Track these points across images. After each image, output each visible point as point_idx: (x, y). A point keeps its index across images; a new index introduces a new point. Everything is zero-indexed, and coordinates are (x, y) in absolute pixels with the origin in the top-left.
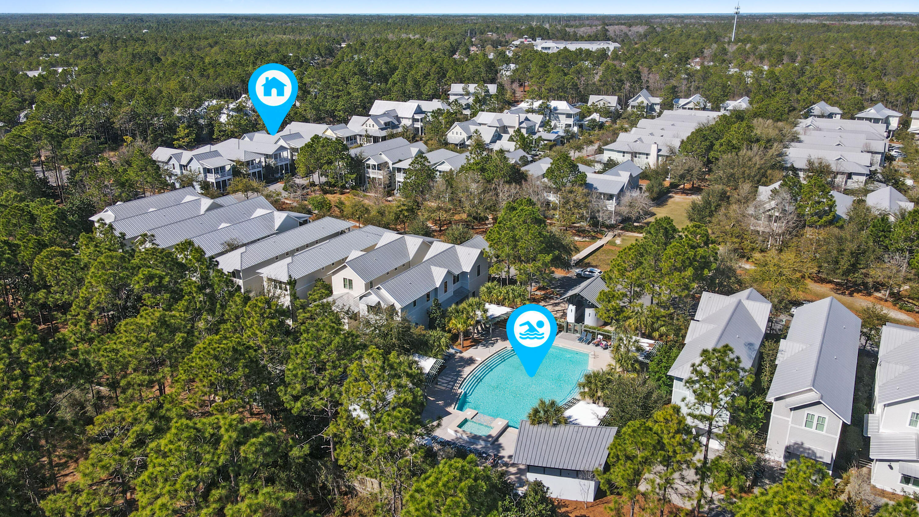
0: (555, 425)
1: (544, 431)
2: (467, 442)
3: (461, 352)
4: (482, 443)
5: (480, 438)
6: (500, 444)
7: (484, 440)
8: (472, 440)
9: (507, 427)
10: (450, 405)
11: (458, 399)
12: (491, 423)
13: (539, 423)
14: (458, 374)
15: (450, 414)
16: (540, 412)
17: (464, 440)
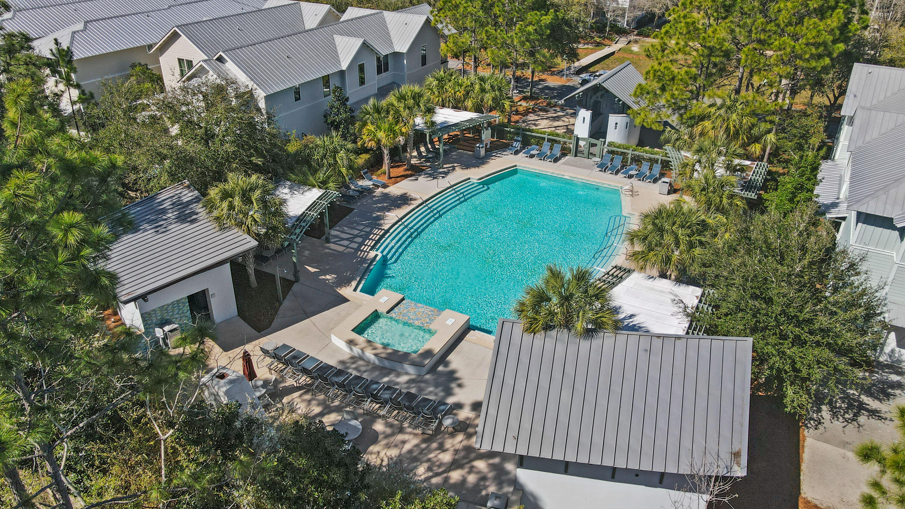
0: (588, 333)
1: (560, 348)
2: (375, 368)
3: (385, 186)
4: (410, 369)
5: (404, 357)
6: (453, 372)
7: (414, 364)
8: (387, 363)
9: (467, 328)
10: (346, 282)
11: (367, 270)
12: (431, 320)
13: (547, 327)
14: (376, 223)
15: (344, 300)
16: (549, 299)
17: (368, 362)
